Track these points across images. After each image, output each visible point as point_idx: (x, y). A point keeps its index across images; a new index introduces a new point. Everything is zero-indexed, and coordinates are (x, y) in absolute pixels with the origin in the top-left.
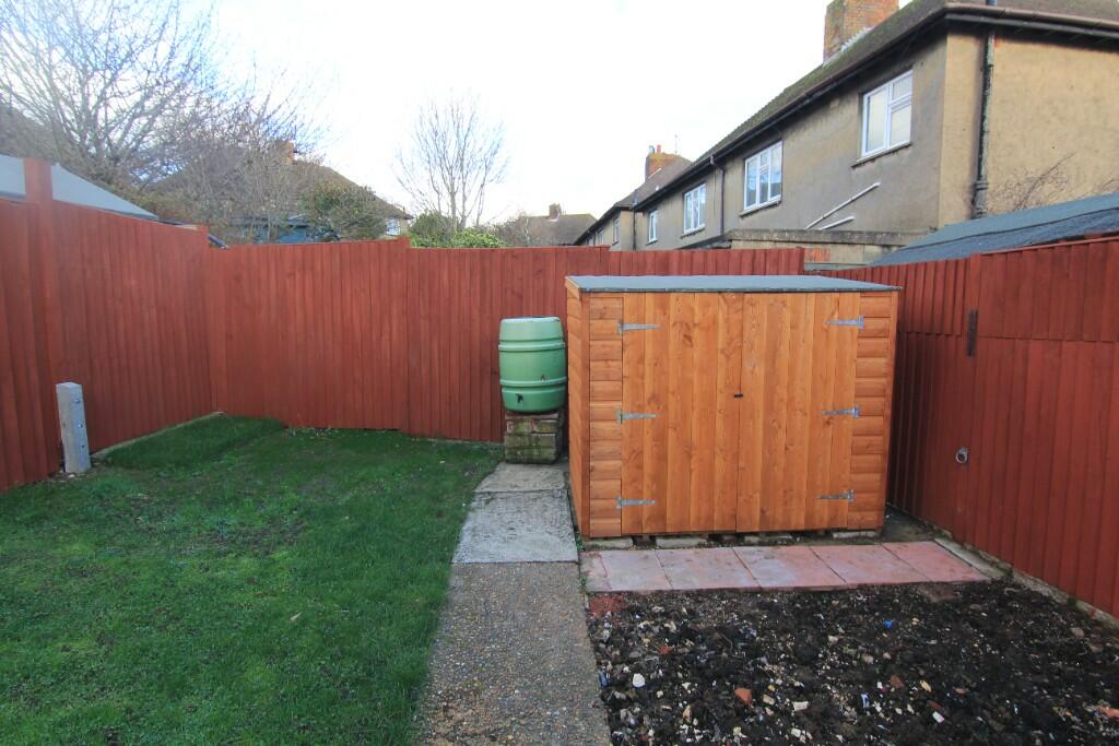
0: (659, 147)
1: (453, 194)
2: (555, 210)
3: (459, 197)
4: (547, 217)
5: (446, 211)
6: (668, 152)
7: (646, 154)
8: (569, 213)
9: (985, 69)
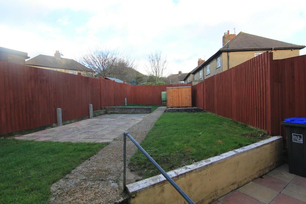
0: (201, 59)
1: (156, 72)
2: (180, 72)
3: (158, 73)
4: (178, 74)
5: (155, 75)
6: (203, 60)
7: (198, 60)
8: (183, 73)
9: (228, 57)
